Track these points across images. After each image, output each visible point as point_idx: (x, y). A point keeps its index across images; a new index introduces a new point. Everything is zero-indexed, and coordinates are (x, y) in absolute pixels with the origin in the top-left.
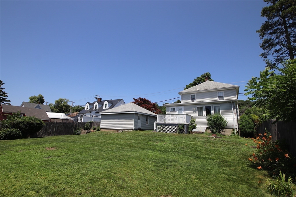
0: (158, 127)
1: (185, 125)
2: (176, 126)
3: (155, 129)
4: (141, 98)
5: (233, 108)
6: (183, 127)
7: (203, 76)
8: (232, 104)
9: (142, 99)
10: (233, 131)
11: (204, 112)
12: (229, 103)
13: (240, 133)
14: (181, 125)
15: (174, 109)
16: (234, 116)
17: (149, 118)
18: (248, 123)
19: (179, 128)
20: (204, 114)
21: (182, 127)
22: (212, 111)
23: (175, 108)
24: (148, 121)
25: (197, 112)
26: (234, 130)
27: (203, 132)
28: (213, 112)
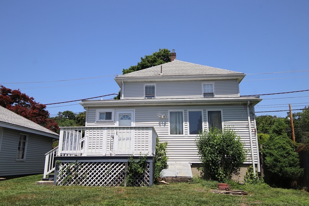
0: (61, 167)
1: (148, 161)
2: (122, 163)
3: (46, 173)
4: (7, 88)
5: (249, 118)
6: (144, 167)
7: (158, 56)
8: (248, 109)
9: (9, 91)
10: (249, 171)
11: (186, 126)
12: (242, 104)
13: (263, 175)
14: (137, 161)
15: (108, 116)
16: (251, 135)
17: (27, 139)
18: (287, 153)
19: (131, 171)
20: (184, 131)
21: (141, 165)
22: (203, 124)
23: (110, 113)
24: (24, 149)
25: (169, 124)
26: (251, 170)
27: (190, 179)
28: (205, 126)
